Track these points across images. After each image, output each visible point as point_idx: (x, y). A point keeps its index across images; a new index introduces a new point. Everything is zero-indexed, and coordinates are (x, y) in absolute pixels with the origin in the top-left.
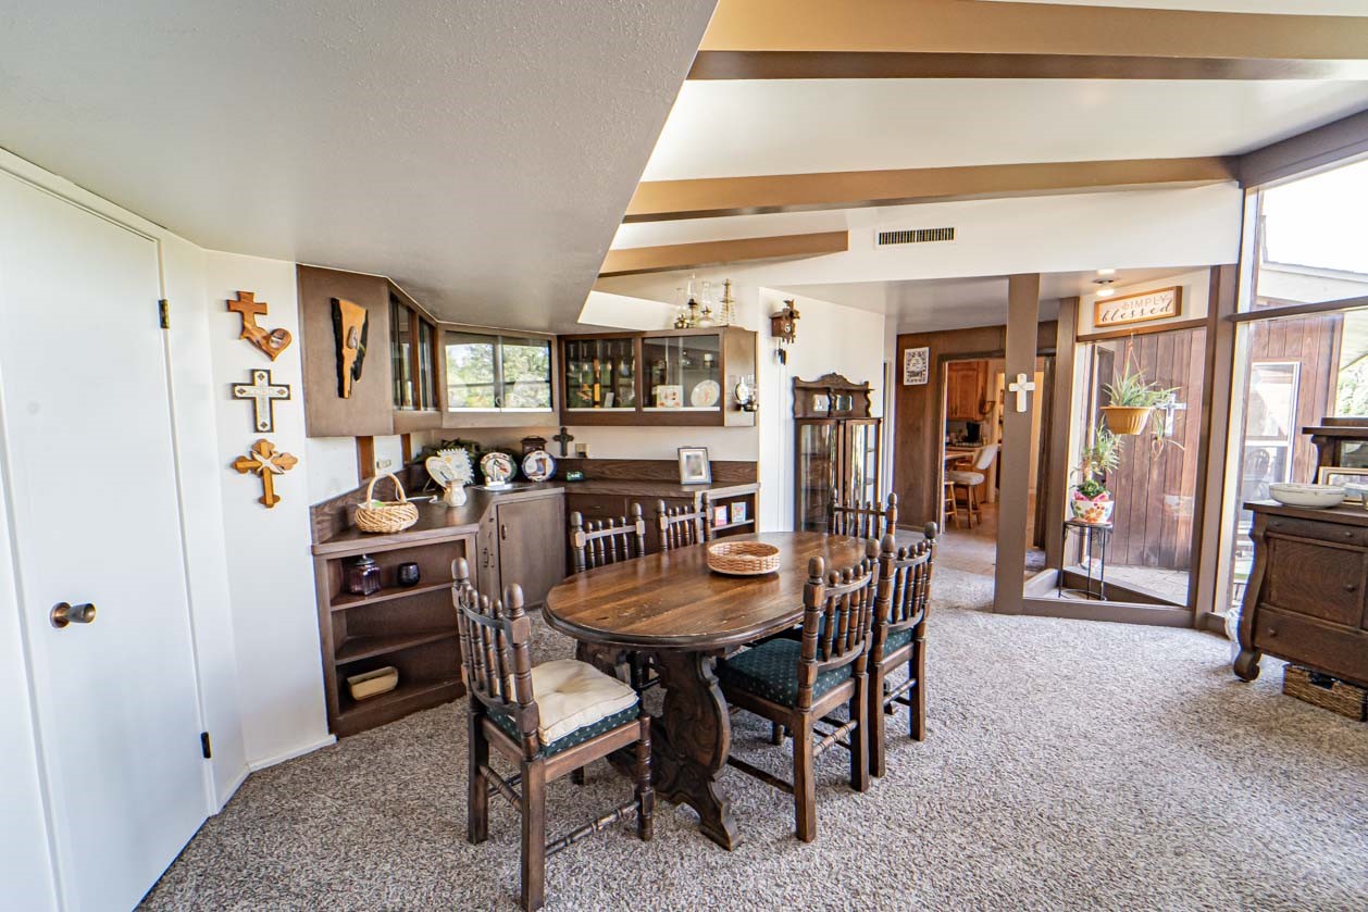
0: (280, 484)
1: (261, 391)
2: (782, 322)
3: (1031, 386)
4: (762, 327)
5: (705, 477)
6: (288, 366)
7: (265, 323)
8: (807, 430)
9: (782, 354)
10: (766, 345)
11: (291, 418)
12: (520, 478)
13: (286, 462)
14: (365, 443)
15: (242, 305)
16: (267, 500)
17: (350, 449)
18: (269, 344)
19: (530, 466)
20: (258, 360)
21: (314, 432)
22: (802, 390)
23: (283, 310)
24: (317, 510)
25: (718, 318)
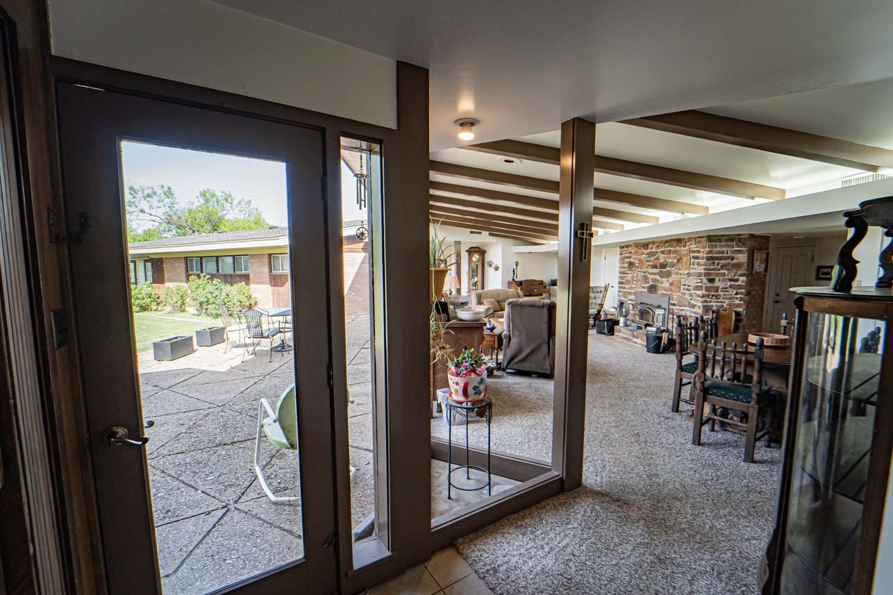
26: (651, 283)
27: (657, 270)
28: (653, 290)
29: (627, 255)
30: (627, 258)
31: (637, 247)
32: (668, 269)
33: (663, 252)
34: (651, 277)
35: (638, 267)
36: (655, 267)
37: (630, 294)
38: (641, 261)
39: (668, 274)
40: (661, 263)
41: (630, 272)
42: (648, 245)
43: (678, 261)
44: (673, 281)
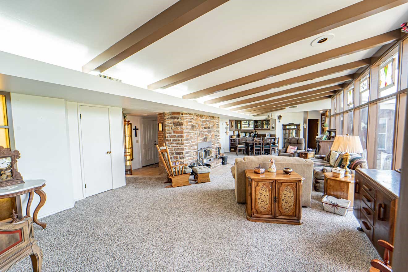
0: (228, 134)
1: (227, 128)
2: (280, 117)
3: (306, 125)
4: (277, 118)
5: (269, 136)
6: (228, 126)
7: (227, 124)
8: (284, 131)
9: (280, 121)
10: (277, 120)
11: (229, 129)
12: (250, 136)
13: (228, 133)
14: (234, 132)
15: (226, 123)
16: (227, 135)
17: (232, 132)
18: (227, 125)
19: (251, 135)
20: (227, 126)
21: (230, 131)
22: (284, 126)
23: (228, 123)
24: (230, 136)
25: (271, 117)
26: (205, 137)
27: (206, 130)
28: (205, 140)
29: (190, 120)
30: (190, 122)
31: (197, 116)
32: (210, 129)
33: (208, 122)
34: (204, 133)
35: (197, 129)
36: (206, 128)
37: (193, 145)
38: (199, 125)
39: (210, 132)
40: (208, 126)
41: (192, 132)
42: (202, 116)
43: (214, 126)
44: (212, 135)
